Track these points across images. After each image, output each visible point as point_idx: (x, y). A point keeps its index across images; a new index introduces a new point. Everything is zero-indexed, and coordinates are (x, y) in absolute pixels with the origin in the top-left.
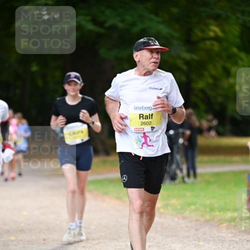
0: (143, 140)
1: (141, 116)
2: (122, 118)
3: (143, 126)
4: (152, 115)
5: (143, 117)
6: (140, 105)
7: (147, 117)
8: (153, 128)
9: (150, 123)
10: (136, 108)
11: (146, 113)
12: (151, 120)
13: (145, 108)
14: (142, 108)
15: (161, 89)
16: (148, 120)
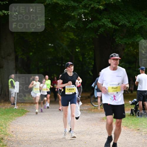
1: (113, 88)
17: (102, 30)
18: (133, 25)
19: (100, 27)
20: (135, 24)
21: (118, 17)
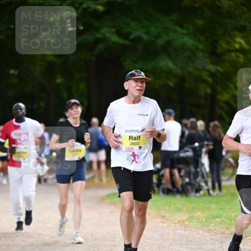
0: (132, 158)
1: (131, 137)
2: (116, 137)
3: (132, 146)
4: (140, 137)
5: (132, 138)
6: (130, 129)
7: (135, 139)
8: (140, 148)
9: (138, 144)
10: (126, 131)
11: (135, 135)
12: (138, 141)
13: (134, 131)
14: (131, 131)
15: (147, 115)
16: (137, 141)
17: (101, 47)
18: (153, 39)
19: (97, 41)
20: (158, 36)
21: (128, 24)
